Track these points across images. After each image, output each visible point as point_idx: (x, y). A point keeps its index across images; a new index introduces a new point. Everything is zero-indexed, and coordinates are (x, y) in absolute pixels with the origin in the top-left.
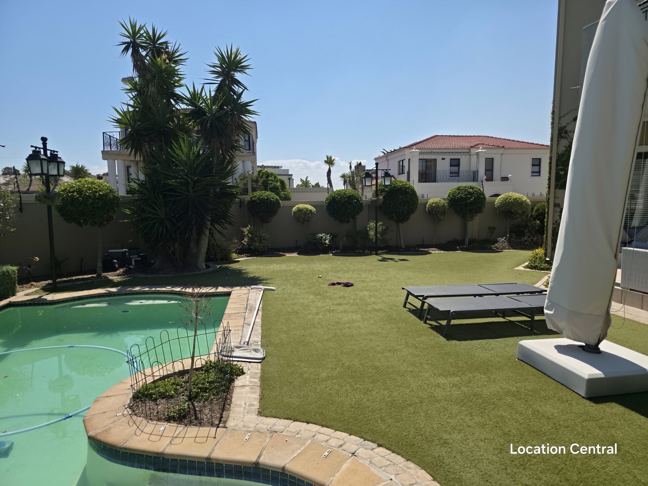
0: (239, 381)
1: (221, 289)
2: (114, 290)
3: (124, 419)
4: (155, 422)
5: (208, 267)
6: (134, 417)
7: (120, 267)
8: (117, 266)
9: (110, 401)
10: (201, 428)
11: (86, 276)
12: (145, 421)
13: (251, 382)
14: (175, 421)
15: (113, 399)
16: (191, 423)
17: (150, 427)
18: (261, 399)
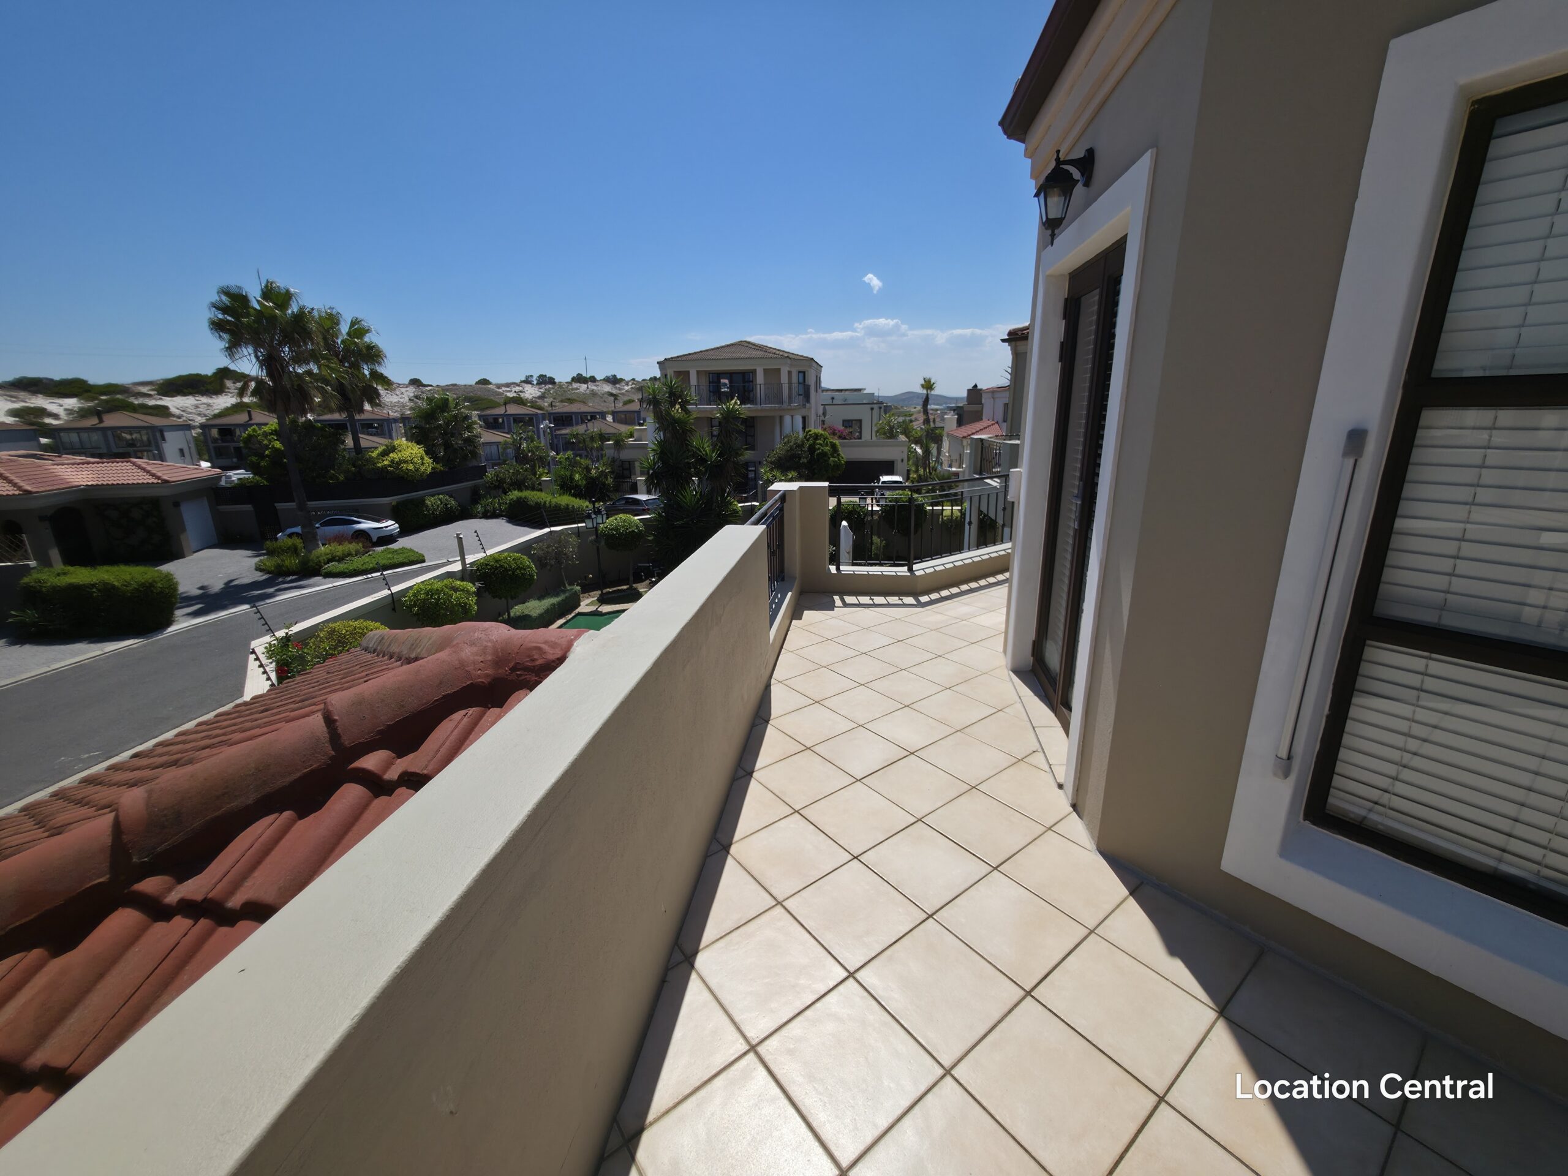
8: (643, 578)
11: (623, 588)
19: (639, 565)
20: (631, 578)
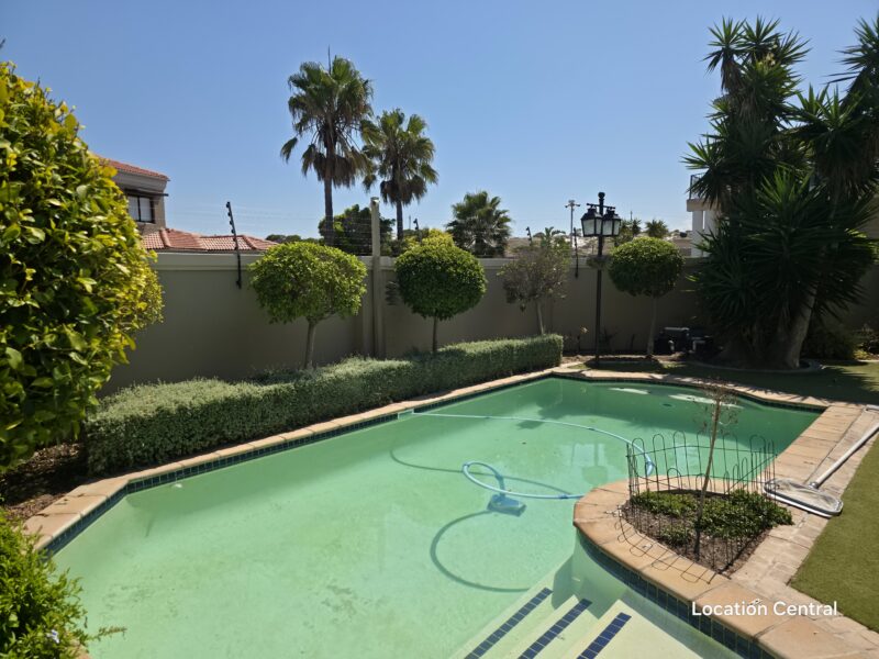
0: (778, 531)
1: (811, 401)
2: (659, 377)
3: (612, 519)
4: (643, 535)
5: (804, 365)
6: (624, 522)
7: (677, 350)
8: (673, 348)
9: (605, 496)
10: (696, 565)
11: (633, 356)
12: (632, 530)
13: (798, 539)
14: (667, 543)
15: (610, 494)
16: (685, 554)
17: (635, 537)
18: (803, 566)
19: (667, 328)
20: (651, 344)
